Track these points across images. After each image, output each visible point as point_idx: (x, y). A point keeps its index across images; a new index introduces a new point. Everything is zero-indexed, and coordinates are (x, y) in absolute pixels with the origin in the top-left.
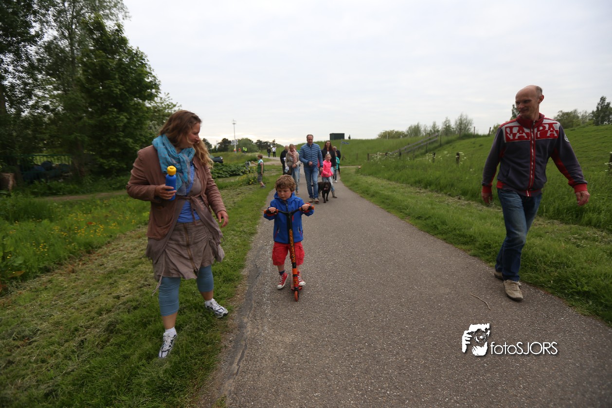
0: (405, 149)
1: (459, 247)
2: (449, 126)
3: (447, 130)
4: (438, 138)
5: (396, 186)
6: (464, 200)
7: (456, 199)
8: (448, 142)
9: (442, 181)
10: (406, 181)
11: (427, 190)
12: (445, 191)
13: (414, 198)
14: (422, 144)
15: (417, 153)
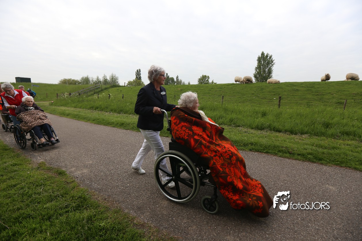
0: (82, 91)
2: (106, 79)
3: (105, 81)
4: (100, 86)
5: (80, 110)
6: (112, 113)
7: (109, 113)
8: (106, 89)
9: (102, 106)
10: (85, 108)
11: (96, 110)
12: (104, 110)
13: (90, 114)
14: (91, 89)
15: (89, 94)
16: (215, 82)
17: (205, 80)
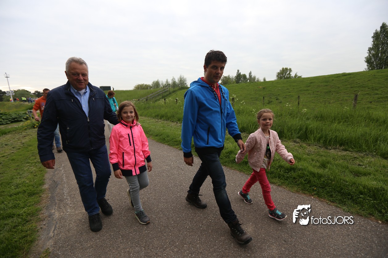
0: (151, 96)
1: (175, 147)
2: (175, 82)
4: (168, 89)
5: (145, 119)
6: (179, 123)
7: (175, 123)
8: (174, 92)
9: (168, 115)
10: (150, 116)
11: (162, 120)
12: (170, 120)
13: (155, 125)
14: (160, 93)
15: (158, 98)
16: (299, 75)
17: (286, 73)
